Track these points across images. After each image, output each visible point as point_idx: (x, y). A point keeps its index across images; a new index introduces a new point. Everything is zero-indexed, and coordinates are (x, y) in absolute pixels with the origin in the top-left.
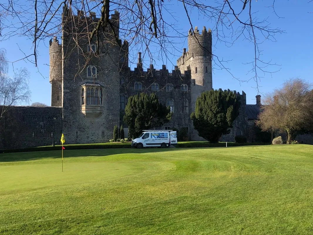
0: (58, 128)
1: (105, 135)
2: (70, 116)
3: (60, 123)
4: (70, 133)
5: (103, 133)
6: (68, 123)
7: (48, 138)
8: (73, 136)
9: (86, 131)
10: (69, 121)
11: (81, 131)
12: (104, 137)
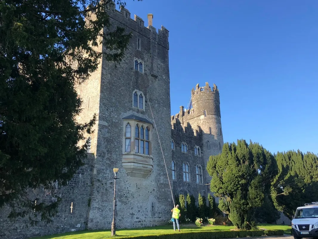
0: (83, 194)
1: (156, 210)
2: (106, 171)
3: (87, 184)
4: (105, 206)
5: (153, 207)
6: (102, 184)
7: (63, 216)
8: (110, 211)
9: (130, 203)
10: (104, 181)
11: (122, 202)
12: (154, 214)
